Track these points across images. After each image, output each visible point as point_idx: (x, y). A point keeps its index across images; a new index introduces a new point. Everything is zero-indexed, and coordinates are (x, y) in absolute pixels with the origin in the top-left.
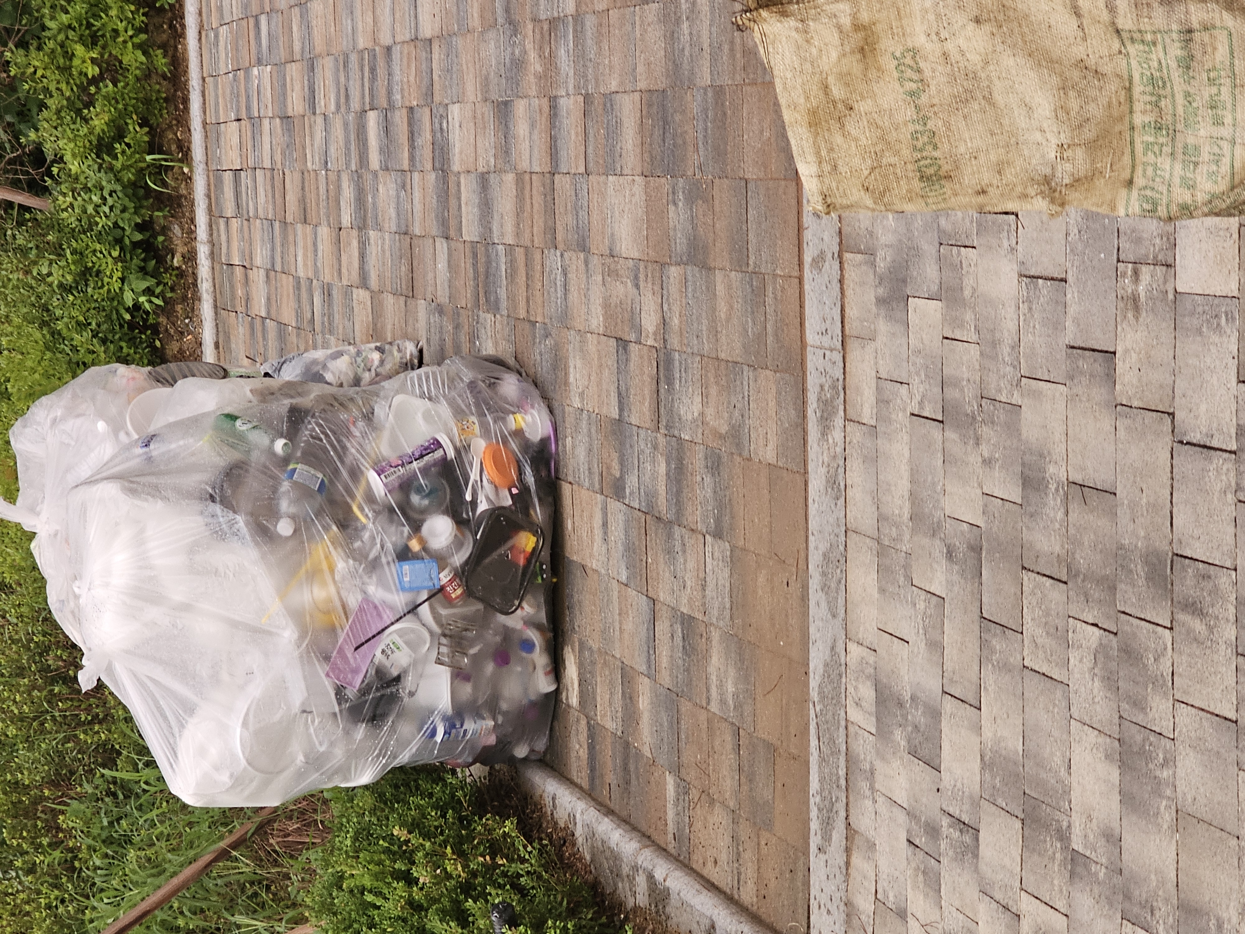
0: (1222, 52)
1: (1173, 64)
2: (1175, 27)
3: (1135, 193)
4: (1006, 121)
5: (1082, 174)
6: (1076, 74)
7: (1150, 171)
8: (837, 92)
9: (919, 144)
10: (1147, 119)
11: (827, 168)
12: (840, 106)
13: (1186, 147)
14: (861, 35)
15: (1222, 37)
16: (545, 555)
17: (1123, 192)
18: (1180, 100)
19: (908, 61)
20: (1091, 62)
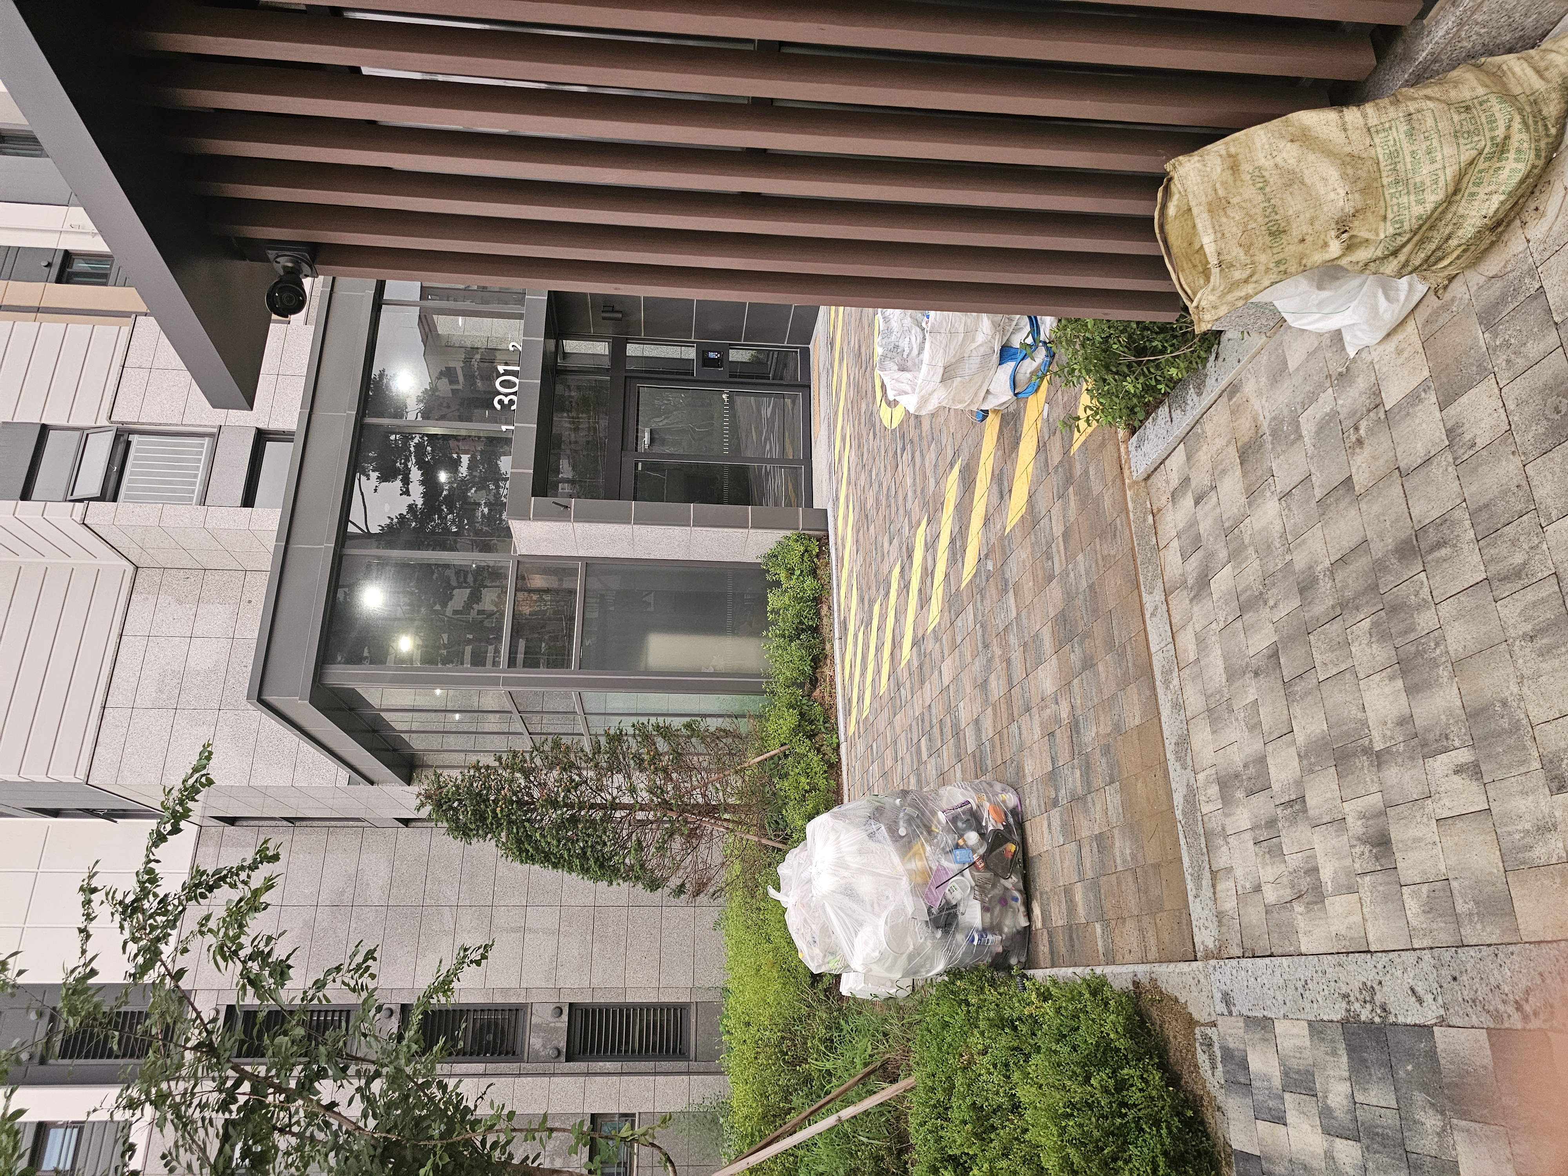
0: (1430, 122)
1: (1402, 136)
2: (1401, 115)
3: (1388, 223)
4: (1313, 193)
5: (1360, 207)
6: (1348, 159)
7: (1395, 208)
8: (1221, 193)
9: (1267, 213)
10: (1390, 180)
11: (1219, 235)
12: (1223, 201)
13: (1415, 184)
14: (1231, 159)
15: (1428, 114)
16: (1020, 855)
17: (1382, 224)
18: (1408, 159)
19: (1257, 173)
20: (1356, 153)
